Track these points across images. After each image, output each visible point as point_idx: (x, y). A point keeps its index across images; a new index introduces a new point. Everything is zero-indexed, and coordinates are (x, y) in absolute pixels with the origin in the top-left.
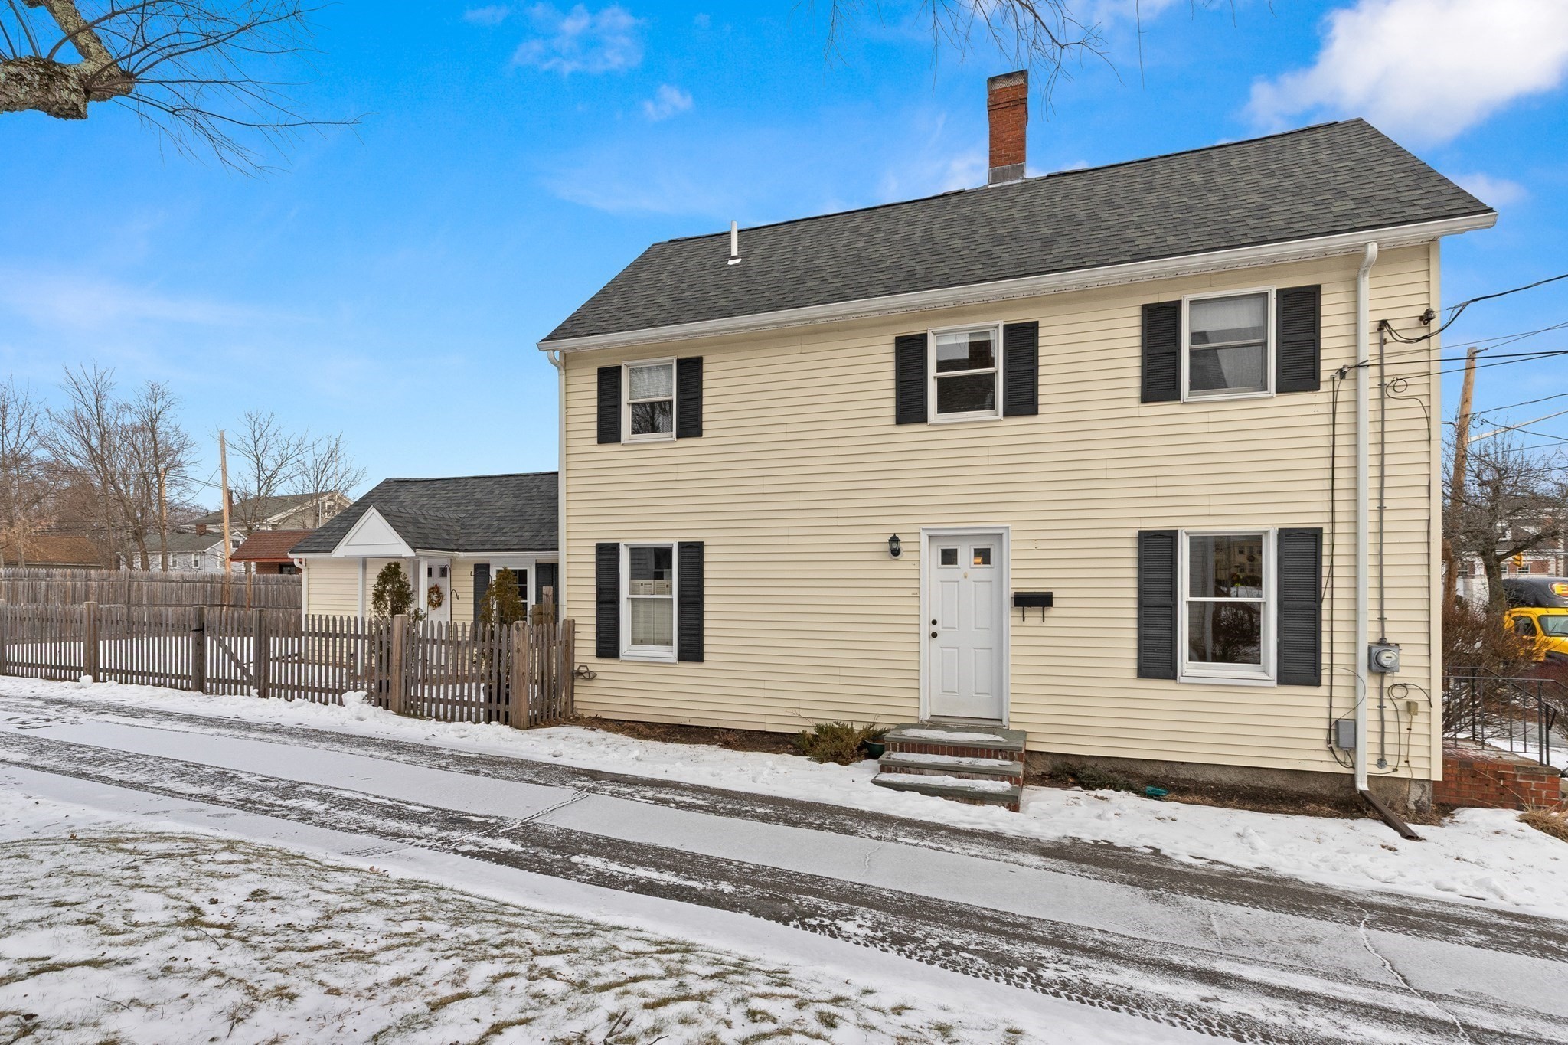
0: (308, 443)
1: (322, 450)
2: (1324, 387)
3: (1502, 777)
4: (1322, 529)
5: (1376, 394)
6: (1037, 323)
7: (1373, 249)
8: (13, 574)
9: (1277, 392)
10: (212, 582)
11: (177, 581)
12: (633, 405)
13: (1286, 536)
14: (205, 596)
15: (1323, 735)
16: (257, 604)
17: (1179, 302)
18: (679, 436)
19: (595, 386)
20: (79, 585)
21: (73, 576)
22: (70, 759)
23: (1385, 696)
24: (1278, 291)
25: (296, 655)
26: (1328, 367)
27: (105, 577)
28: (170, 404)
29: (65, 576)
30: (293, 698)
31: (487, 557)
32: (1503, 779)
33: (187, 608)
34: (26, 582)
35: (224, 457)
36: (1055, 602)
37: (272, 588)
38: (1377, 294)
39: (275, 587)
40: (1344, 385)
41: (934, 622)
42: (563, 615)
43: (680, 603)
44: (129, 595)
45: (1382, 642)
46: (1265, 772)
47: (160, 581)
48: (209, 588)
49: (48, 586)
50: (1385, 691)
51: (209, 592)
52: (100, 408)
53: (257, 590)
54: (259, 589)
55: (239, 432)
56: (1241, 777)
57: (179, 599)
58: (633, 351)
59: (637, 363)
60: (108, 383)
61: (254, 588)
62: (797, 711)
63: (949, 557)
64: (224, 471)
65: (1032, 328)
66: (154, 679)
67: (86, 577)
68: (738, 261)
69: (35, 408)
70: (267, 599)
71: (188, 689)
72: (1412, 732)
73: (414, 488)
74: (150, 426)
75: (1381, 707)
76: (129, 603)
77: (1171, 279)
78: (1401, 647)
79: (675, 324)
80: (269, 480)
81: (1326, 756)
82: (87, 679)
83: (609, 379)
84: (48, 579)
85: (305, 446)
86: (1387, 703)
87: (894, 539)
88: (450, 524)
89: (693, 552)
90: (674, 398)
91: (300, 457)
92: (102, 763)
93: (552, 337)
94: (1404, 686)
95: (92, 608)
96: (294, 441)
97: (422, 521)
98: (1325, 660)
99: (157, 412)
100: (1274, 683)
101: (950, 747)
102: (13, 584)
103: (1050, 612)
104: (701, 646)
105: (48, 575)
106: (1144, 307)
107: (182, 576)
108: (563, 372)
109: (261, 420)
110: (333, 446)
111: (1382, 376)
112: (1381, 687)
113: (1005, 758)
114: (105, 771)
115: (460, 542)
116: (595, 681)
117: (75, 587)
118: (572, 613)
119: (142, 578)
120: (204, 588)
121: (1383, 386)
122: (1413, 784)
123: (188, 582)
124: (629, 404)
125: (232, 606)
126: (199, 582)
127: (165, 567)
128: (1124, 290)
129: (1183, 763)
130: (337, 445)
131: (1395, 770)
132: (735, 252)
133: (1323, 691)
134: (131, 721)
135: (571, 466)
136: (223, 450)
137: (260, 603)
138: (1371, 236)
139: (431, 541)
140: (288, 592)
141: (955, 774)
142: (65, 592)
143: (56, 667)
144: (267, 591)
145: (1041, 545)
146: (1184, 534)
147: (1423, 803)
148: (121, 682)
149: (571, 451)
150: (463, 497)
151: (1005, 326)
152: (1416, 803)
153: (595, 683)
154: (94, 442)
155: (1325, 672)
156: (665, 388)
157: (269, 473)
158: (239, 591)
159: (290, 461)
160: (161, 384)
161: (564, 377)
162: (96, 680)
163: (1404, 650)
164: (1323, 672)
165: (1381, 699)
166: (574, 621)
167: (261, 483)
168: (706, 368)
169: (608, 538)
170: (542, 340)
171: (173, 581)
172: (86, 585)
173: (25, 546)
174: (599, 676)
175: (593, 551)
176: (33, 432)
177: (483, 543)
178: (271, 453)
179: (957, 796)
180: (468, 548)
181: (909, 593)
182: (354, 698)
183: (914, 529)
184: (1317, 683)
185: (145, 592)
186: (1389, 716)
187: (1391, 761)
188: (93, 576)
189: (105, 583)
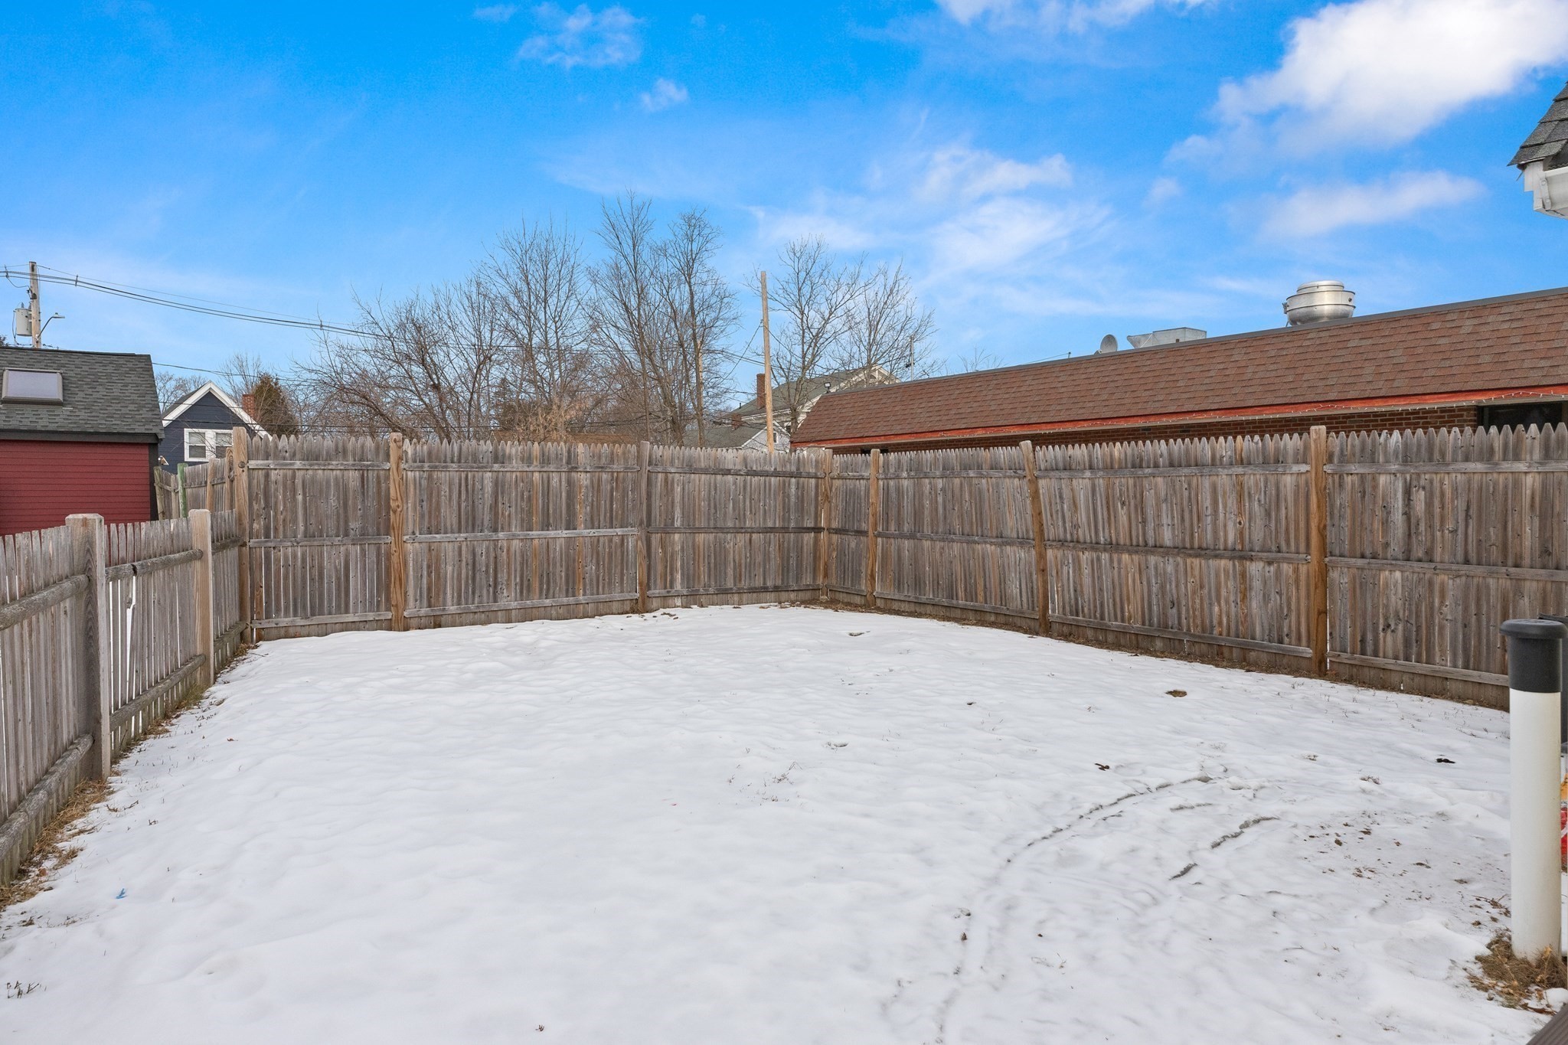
8: (430, 453)
10: (798, 475)
11: (737, 473)
14: (786, 508)
16: (893, 528)
20: (555, 479)
27: (604, 461)
29: (527, 459)
33: (754, 536)
37: (933, 487)
39: (940, 483)
44: (649, 506)
47: (705, 471)
48: (793, 490)
49: (496, 483)
51: (793, 499)
53: (892, 490)
54: (899, 491)
57: (740, 516)
61: (887, 490)
67: (568, 462)
70: (918, 514)
76: (649, 524)
84: (496, 467)
102: (430, 478)
107: (745, 459)
117: (547, 485)
119: (672, 463)
120: (784, 488)
123: (755, 474)
125: (837, 531)
126: (776, 474)
137: (899, 525)
140: (978, 497)
142: (529, 498)
144: (918, 495)
158: (851, 495)
171: (728, 472)
172: (569, 482)
185: (678, 499)
188: (581, 459)
189: (604, 476)
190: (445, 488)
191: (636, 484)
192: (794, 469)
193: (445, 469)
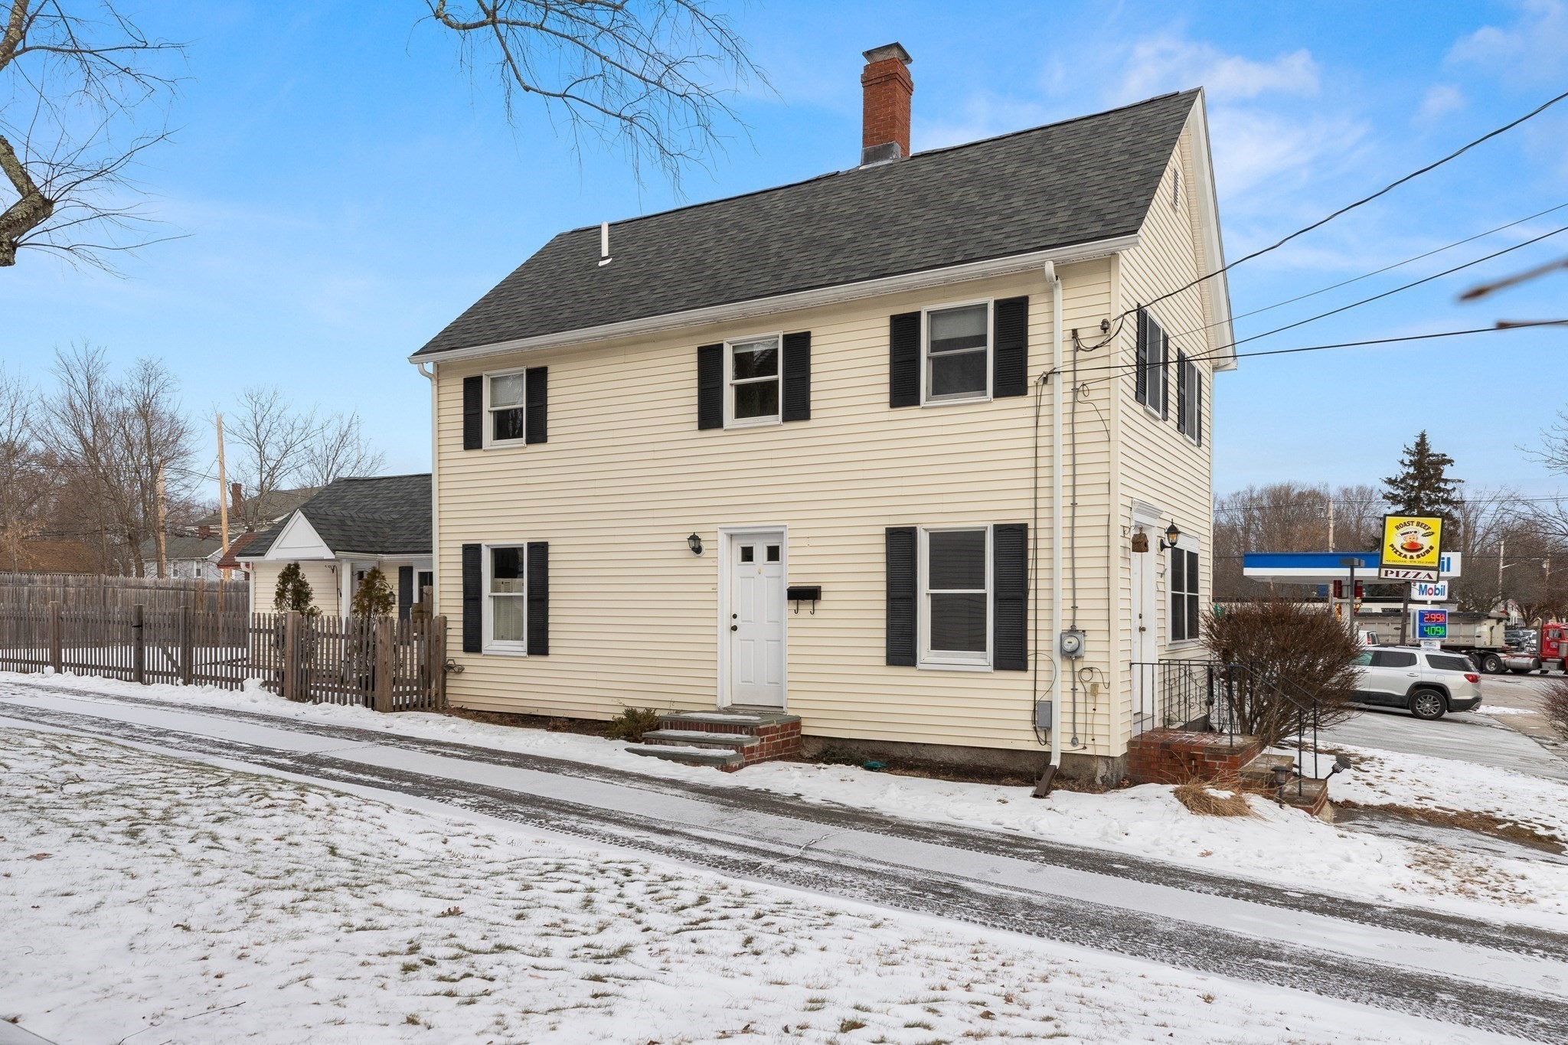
0: (315, 426)
1: (332, 434)
2: (1031, 392)
3: (1193, 757)
4: (1026, 525)
5: (1069, 397)
6: (809, 333)
7: (1050, 268)
9: (994, 397)
10: (185, 589)
11: (151, 588)
12: (494, 412)
13: (1001, 530)
14: (178, 604)
15: (1029, 716)
17: (919, 313)
18: (528, 442)
19: (461, 395)
20: (58, 590)
21: (53, 582)
22: (22, 713)
23: (1077, 680)
24: (996, 302)
25: (245, 659)
26: (1034, 373)
27: (82, 583)
28: (163, 386)
29: (44, 582)
30: (206, 684)
31: (408, 559)
32: (1195, 760)
34: (10, 587)
35: (221, 446)
36: (823, 596)
37: (242, 595)
38: (1070, 304)
40: (1046, 390)
41: (735, 616)
42: (436, 613)
43: (529, 600)
44: (105, 602)
45: (1073, 631)
46: (987, 752)
47: (134, 587)
48: (182, 596)
49: (30, 591)
50: (1077, 674)
51: (182, 600)
52: (91, 393)
53: (228, 598)
54: (231, 597)
55: (237, 414)
56: (969, 757)
57: (153, 607)
58: (492, 361)
59: (497, 373)
60: (100, 364)
61: (226, 596)
62: (621, 700)
63: (747, 555)
64: (222, 464)
65: (805, 338)
66: (104, 672)
67: (64, 582)
68: (608, 261)
69: (26, 397)
70: (237, 607)
71: (131, 681)
72: (1096, 712)
73: (361, 488)
74: (145, 412)
75: (1074, 689)
77: (914, 292)
78: (1087, 633)
79: (518, 338)
80: (271, 475)
81: (1032, 736)
82: (50, 669)
83: (472, 388)
84: (30, 585)
85: (312, 430)
86: (1079, 686)
87: (694, 538)
88: (380, 525)
89: (540, 550)
90: (524, 406)
91: (307, 443)
92: (43, 715)
93: (423, 351)
94: (1091, 669)
95: (56, 608)
96: (300, 424)
97: (349, 523)
98: (1031, 646)
99: (151, 396)
100: (991, 669)
101: (707, 724)
103: (819, 605)
104: (546, 640)
105: (30, 581)
106: (893, 317)
107: (155, 582)
108: (435, 382)
109: (263, 400)
110: (345, 428)
111: (1075, 382)
112: (1073, 672)
113: (747, 733)
114: (42, 719)
115: (386, 545)
116: (463, 675)
117: (54, 593)
118: (445, 610)
119: (118, 584)
120: (177, 595)
121: (1075, 390)
122: (1100, 760)
123: (161, 588)
124: (490, 412)
126: (172, 589)
127: (160, 574)
128: (876, 302)
129: (924, 744)
130: (349, 427)
131: (1085, 748)
132: (605, 252)
133: (1030, 675)
134: (75, 697)
135: (443, 471)
136: (221, 438)
138: (1048, 256)
139: (354, 543)
141: (698, 744)
142: (45, 598)
143: (28, 662)
144: (237, 599)
145: (813, 542)
146: (922, 531)
147: (1108, 778)
148: (79, 675)
149: (443, 457)
150: (402, 498)
151: (784, 336)
152: (1102, 778)
153: (463, 677)
154: (88, 432)
155: (1031, 658)
156: (517, 398)
157: (272, 464)
158: (211, 599)
159: (297, 448)
160: (154, 362)
161: (436, 387)
162: (59, 671)
163: (1090, 636)
164: (1029, 658)
165: (1074, 682)
166: (445, 618)
167: (264, 475)
168: (550, 377)
169: (472, 539)
170: (415, 354)
171: (146, 588)
172: (64, 591)
173: (18, 553)
174: (467, 670)
175: (460, 552)
176: (26, 424)
177: (405, 545)
178: (274, 439)
179: (685, 760)
180: (392, 550)
181: (709, 588)
182: (252, 684)
183: (712, 528)
184: (1023, 667)
185: (119, 599)
186: (1080, 698)
187: (1081, 739)
188: (71, 582)
189: (82, 589)
190: (6, 593)
191: (98, 593)
192: (182, 587)
193: (6, 585)
